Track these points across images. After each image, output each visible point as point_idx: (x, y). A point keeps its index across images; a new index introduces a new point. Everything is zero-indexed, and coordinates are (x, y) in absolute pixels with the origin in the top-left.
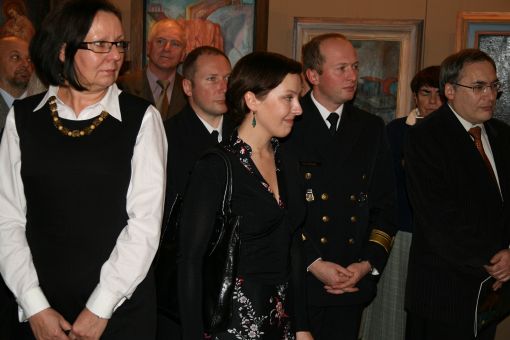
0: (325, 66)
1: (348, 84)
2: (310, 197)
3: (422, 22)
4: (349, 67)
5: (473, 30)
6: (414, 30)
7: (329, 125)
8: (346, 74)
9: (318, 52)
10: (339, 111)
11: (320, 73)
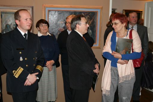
0: (21, 19)
1: (29, 24)
2: (21, 59)
3: (33, 7)
4: (29, 19)
5: (47, 9)
6: (31, 9)
7: (24, 37)
8: (28, 21)
9: (19, 14)
10: (27, 33)
11: (20, 21)
